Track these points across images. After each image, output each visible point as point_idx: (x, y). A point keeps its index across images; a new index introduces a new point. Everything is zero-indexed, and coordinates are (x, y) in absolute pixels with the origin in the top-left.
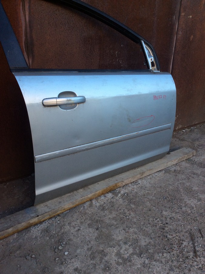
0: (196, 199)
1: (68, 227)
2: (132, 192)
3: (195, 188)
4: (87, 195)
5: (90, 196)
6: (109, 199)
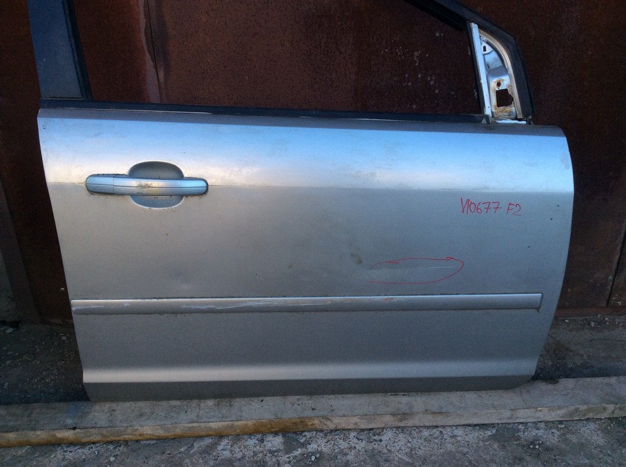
4: (209, 420)
5: (216, 425)
6: (261, 452)
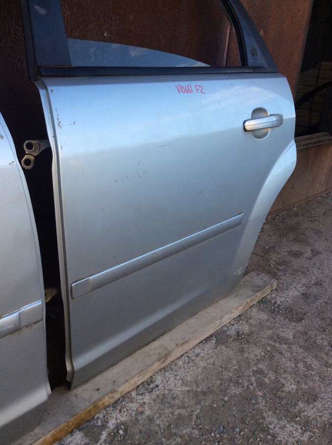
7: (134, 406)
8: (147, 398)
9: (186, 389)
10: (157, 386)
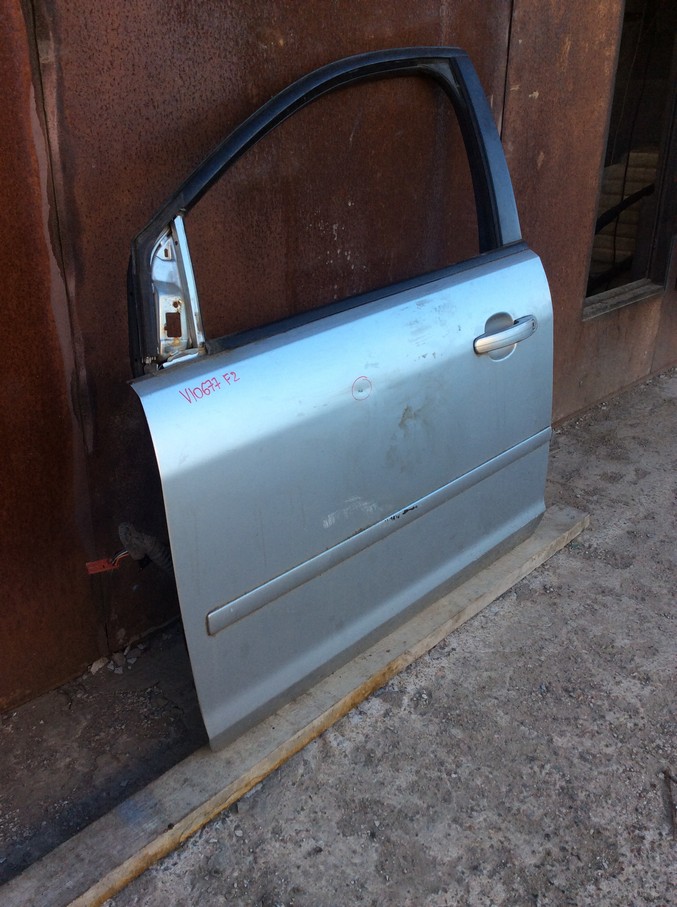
0: (634, 677)
1: (277, 845)
2: (442, 682)
3: (622, 642)
5: (318, 721)
6: (376, 722)
7: (431, 671)
8: (444, 662)
9: (491, 650)
10: (454, 649)
